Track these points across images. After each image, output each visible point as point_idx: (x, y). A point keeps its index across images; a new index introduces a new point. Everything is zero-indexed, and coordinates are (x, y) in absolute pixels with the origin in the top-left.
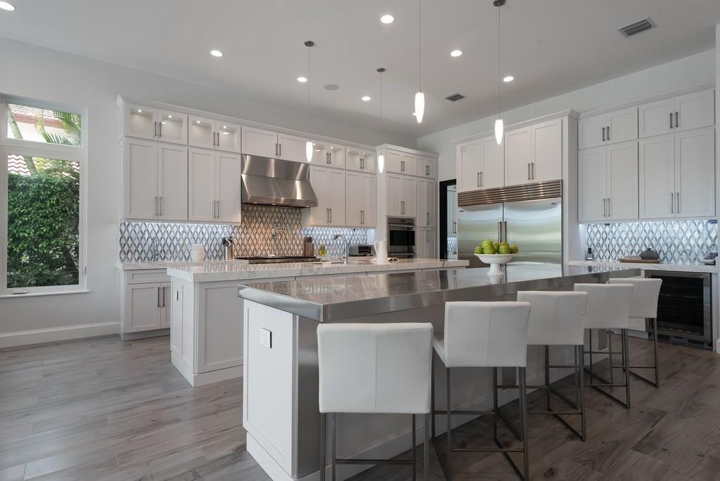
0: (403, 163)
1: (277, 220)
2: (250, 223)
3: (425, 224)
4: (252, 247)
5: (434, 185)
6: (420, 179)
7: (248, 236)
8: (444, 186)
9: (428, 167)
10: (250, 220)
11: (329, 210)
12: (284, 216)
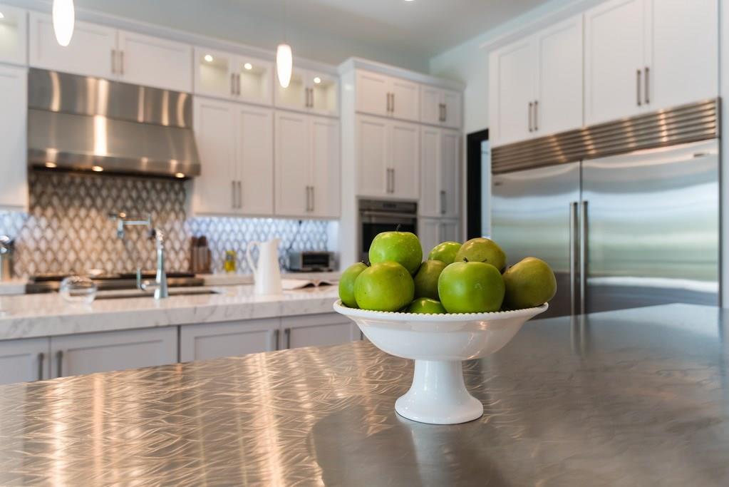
0: (390, 97)
1: (129, 204)
2: (66, 209)
3: (437, 212)
4: (72, 256)
5: (457, 141)
6: (425, 128)
7: (61, 234)
8: (477, 139)
9: (442, 107)
10: (66, 201)
11: (236, 186)
12: (144, 195)
